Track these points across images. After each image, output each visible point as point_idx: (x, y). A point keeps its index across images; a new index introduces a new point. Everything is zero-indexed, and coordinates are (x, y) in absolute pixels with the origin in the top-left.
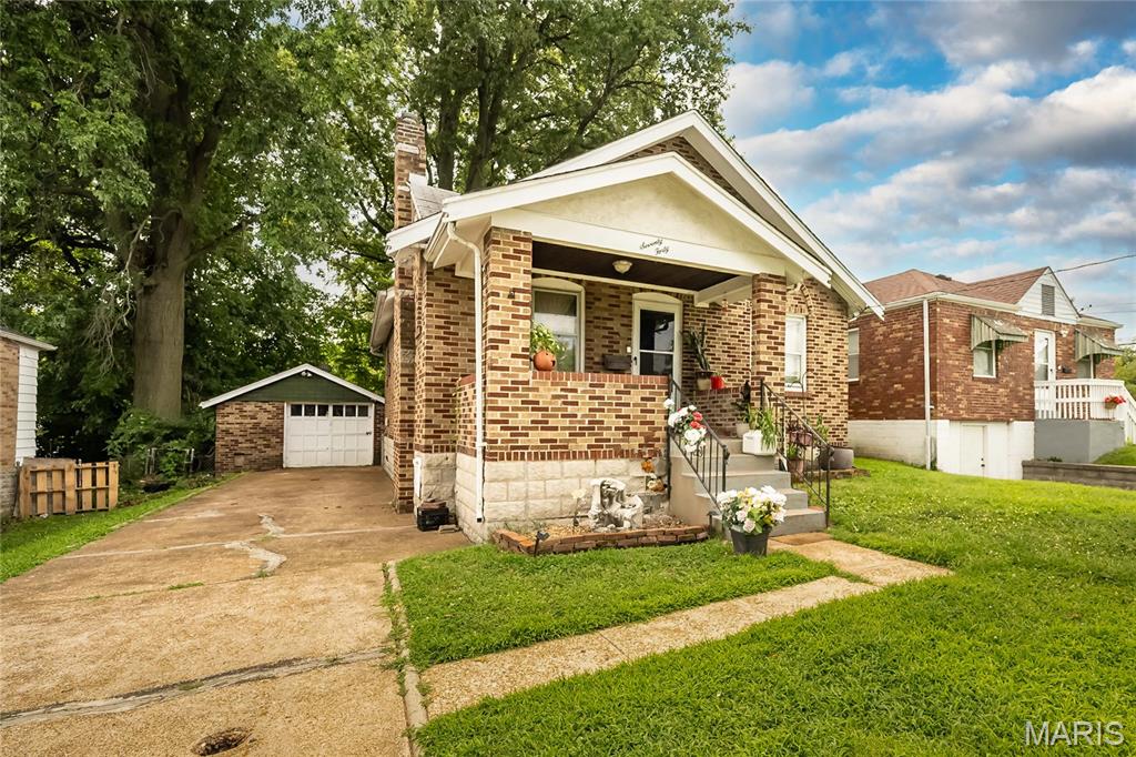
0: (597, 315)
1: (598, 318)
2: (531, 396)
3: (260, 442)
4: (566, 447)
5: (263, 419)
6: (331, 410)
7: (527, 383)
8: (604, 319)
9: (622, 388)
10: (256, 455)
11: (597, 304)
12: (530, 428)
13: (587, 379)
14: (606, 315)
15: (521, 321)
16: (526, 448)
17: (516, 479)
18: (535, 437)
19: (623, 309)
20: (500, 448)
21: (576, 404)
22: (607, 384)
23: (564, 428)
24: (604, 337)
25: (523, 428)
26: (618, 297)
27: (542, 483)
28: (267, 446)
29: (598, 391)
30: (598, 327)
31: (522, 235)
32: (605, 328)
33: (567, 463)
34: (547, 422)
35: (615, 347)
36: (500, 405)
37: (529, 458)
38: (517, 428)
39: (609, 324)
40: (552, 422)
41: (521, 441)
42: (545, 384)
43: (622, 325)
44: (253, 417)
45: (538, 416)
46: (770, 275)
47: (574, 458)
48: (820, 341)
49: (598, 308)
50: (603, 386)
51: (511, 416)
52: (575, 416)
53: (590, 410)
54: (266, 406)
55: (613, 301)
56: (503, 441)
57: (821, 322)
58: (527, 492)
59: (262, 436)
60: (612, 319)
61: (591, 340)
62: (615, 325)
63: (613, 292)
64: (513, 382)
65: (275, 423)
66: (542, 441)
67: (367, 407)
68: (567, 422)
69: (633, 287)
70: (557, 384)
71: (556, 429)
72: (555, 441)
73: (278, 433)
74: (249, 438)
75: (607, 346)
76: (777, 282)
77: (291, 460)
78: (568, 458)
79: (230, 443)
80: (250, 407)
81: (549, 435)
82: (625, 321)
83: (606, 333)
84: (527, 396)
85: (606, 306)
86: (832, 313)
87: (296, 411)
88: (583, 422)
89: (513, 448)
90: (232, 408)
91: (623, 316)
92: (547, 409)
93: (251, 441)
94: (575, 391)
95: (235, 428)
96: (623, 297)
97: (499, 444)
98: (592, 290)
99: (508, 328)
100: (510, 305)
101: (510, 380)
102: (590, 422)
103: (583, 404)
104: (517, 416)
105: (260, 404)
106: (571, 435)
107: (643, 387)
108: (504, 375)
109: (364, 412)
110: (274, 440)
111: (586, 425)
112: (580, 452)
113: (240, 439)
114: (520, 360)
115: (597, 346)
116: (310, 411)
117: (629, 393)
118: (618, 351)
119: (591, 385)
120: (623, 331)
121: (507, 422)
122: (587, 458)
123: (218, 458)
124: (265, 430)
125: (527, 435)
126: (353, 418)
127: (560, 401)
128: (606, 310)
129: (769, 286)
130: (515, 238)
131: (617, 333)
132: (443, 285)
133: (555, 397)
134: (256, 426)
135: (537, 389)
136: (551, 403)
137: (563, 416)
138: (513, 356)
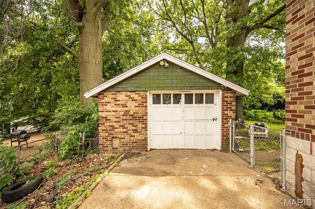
3: (130, 127)
5: (132, 107)
6: (183, 97)
10: (127, 138)
28: (135, 131)
44: (124, 106)
54: (133, 95)
59: (131, 122)
65: (141, 110)
67: (212, 95)
73: (143, 119)
74: (121, 124)
77: (154, 143)
79: (108, 128)
80: (122, 97)
87: (157, 99)
90: (109, 97)
93: (123, 127)
95: (111, 116)
105: (129, 94)
109: (210, 99)
110: (140, 125)
113: (116, 125)
116: (167, 99)
123: (101, 141)
124: (133, 117)
126: (201, 105)
134: (126, 113)
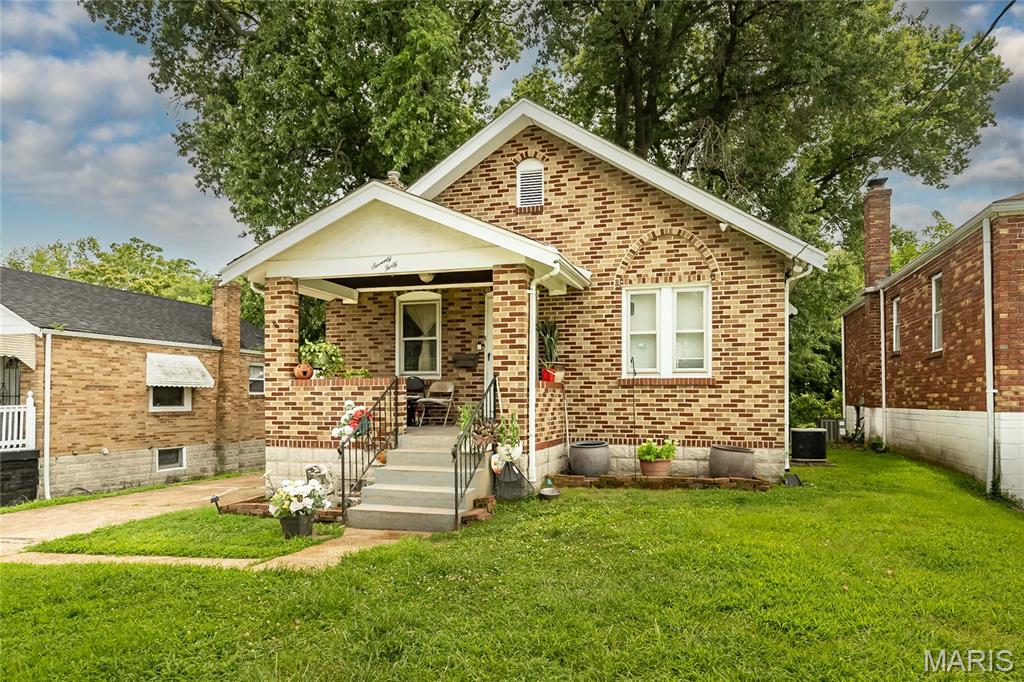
0: (450, 318)
1: (452, 321)
2: (291, 399)
4: (315, 438)
7: (288, 389)
8: (458, 321)
9: (356, 390)
11: (451, 308)
12: (291, 423)
13: (328, 384)
14: (459, 317)
15: (283, 344)
16: (288, 437)
17: (282, 460)
18: (294, 430)
19: (475, 310)
20: (273, 437)
21: (321, 404)
22: (344, 387)
23: (314, 423)
24: (458, 337)
25: (287, 423)
26: (470, 299)
27: (298, 464)
29: (338, 394)
30: (452, 329)
31: (283, 280)
32: (457, 329)
33: (317, 450)
34: (302, 418)
35: (467, 346)
36: (271, 406)
37: (291, 445)
38: (282, 423)
39: (461, 325)
40: (306, 419)
41: (285, 432)
42: (299, 389)
43: (474, 325)
45: (296, 414)
46: (503, 266)
47: (322, 446)
48: (734, 311)
49: (451, 312)
50: (341, 389)
51: (278, 414)
52: (322, 414)
53: (333, 409)
55: (465, 304)
56: (274, 432)
57: (733, 288)
58: (289, 470)
60: (464, 321)
61: (446, 342)
62: (467, 326)
63: (464, 295)
64: (279, 389)
66: (299, 433)
68: (315, 418)
69: (484, 288)
70: (308, 389)
71: (308, 423)
72: (308, 433)
75: (460, 346)
76: (512, 272)
78: (317, 447)
81: (303, 428)
82: (477, 320)
83: (458, 334)
84: (288, 399)
85: (458, 309)
86: (753, 272)
88: (327, 418)
89: (280, 437)
91: (474, 316)
92: (301, 409)
94: (320, 394)
96: (475, 299)
97: (271, 434)
98: (447, 296)
99: (275, 350)
100: (276, 333)
101: (277, 387)
102: (332, 419)
103: (327, 404)
104: (282, 414)
106: (319, 428)
107: (374, 388)
108: (273, 385)
111: (330, 421)
112: (326, 442)
114: (284, 372)
115: (451, 346)
117: (362, 394)
118: (469, 350)
119: (332, 389)
120: (475, 330)
121: (276, 418)
122: (331, 447)
125: (288, 428)
127: (310, 402)
128: (459, 312)
129: (502, 277)
130: (278, 283)
131: (469, 333)
132: (336, 312)
133: (306, 399)
135: (294, 394)
136: (304, 404)
137: (313, 414)
138: (279, 370)
